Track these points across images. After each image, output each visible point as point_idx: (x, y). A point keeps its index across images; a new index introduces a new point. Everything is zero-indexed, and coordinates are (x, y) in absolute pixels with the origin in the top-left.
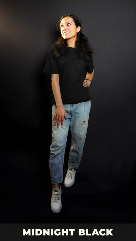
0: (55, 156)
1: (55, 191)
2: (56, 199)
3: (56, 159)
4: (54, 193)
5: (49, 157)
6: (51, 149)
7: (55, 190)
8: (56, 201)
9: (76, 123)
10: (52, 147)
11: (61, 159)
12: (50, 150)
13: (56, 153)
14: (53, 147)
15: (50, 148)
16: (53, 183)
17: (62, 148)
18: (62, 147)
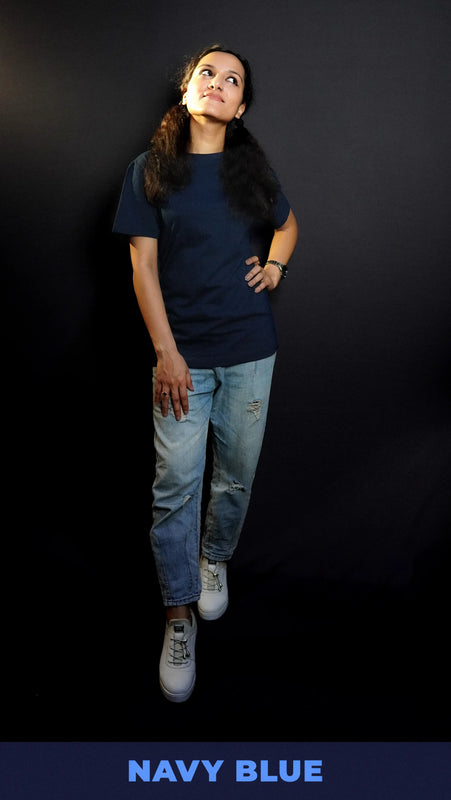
0: (171, 516)
1: (177, 630)
2: (178, 655)
3: (173, 527)
4: (171, 635)
5: (151, 521)
6: (158, 494)
7: (175, 627)
8: (176, 661)
9: (231, 407)
10: (158, 488)
11: (192, 525)
12: (152, 497)
13: (172, 506)
14: (160, 487)
15: (154, 491)
16: (170, 604)
17: (190, 489)
18: (190, 484)
